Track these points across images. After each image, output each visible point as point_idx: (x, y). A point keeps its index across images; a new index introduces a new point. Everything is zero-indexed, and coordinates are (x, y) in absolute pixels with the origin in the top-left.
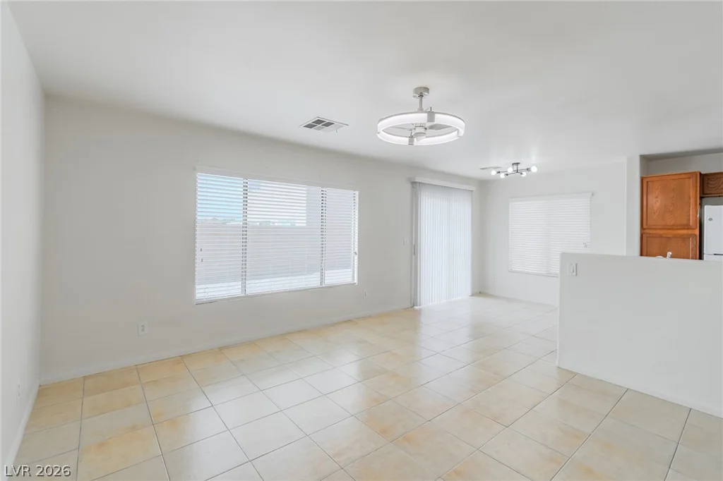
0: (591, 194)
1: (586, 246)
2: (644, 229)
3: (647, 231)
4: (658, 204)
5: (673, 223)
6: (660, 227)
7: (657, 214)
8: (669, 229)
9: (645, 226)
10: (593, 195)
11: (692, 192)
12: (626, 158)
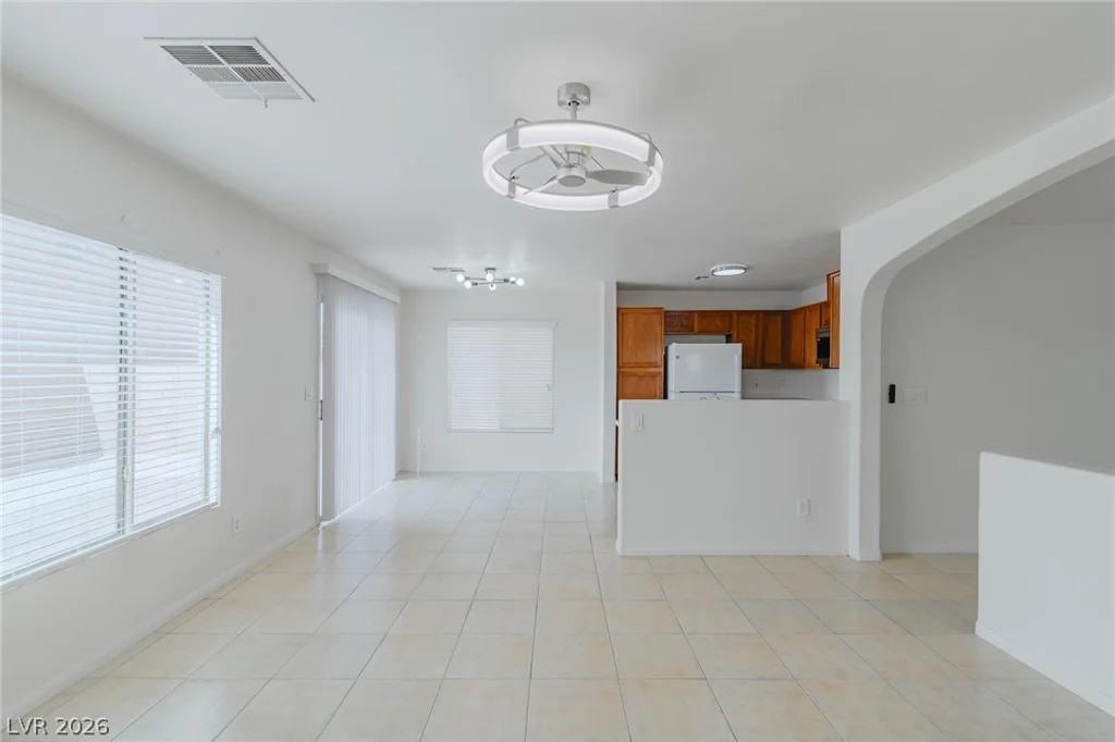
0: (555, 323)
1: (549, 389)
6: (633, 365)
7: (630, 351)
8: (641, 367)
9: (621, 365)
11: (659, 328)
12: (603, 283)
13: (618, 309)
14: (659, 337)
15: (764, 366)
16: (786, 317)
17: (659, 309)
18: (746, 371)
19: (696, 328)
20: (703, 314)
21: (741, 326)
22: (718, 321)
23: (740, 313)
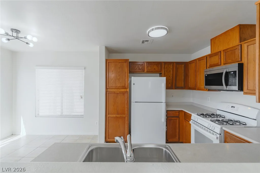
0: (84, 68)
1: (82, 98)
2: (107, 89)
3: (108, 90)
4: (113, 75)
5: (119, 86)
6: (114, 88)
7: (112, 81)
8: (118, 89)
9: (108, 87)
10: (85, 68)
11: (126, 70)
12: (99, 46)
13: (106, 60)
14: (126, 74)
15: (177, 88)
16: (186, 65)
17: (126, 61)
18: (168, 90)
19: (146, 70)
20: (149, 63)
21: (166, 69)
22: (155, 67)
23: (165, 63)
